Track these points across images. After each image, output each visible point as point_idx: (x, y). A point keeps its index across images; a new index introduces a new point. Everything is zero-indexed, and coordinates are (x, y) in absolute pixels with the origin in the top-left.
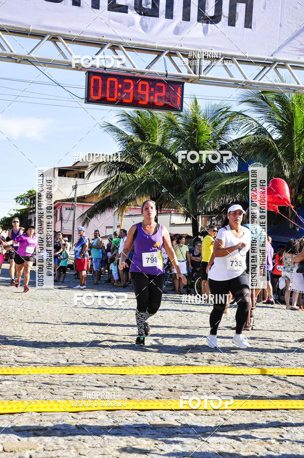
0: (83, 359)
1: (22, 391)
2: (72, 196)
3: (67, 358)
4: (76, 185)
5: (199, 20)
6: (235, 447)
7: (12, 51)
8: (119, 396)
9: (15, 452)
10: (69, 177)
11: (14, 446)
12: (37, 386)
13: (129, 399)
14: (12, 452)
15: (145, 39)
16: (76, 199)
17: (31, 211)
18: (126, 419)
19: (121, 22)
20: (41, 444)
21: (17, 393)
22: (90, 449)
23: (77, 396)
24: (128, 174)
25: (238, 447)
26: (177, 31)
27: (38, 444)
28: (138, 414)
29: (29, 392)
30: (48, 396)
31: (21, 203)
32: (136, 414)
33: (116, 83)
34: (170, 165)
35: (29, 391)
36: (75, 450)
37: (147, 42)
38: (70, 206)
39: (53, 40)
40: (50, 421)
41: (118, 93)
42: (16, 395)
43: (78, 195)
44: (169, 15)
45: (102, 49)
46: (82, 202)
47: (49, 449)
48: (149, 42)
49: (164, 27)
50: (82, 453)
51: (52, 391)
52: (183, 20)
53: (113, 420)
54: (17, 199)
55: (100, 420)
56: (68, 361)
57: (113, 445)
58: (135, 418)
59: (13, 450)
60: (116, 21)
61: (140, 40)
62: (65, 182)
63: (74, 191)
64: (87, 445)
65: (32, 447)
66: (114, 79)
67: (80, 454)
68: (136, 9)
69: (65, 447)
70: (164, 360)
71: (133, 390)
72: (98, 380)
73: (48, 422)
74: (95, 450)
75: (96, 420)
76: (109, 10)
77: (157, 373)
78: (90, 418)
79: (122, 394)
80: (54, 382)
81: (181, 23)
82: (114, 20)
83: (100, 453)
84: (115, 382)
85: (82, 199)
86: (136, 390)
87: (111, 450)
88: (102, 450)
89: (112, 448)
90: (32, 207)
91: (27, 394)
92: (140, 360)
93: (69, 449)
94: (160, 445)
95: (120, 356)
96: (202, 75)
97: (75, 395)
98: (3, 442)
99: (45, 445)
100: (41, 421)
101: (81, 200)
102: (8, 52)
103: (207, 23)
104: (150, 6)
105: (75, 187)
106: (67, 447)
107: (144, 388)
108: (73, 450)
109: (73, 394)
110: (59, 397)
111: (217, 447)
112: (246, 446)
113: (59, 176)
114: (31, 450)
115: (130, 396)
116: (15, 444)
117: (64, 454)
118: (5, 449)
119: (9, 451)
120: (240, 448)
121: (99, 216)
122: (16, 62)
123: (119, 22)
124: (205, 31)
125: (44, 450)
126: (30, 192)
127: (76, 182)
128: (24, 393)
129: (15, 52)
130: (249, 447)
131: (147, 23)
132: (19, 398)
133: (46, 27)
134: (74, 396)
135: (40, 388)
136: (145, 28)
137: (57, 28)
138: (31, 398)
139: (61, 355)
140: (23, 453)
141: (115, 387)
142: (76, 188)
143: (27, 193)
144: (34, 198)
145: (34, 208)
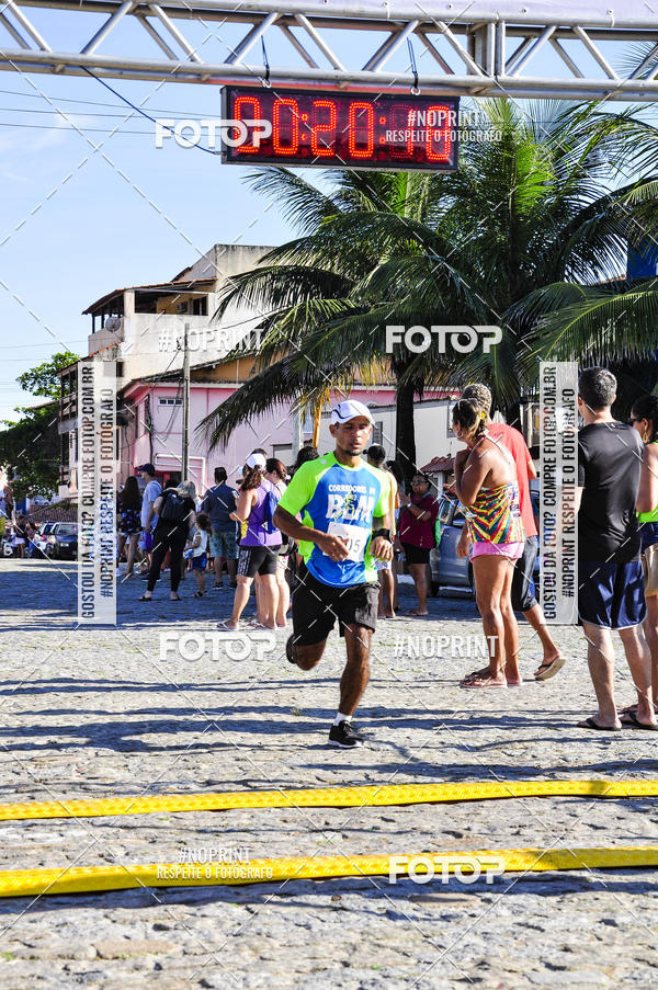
0: (245, 777)
1: (114, 849)
2: (177, 366)
4: (187, 335)
6: (602, 937)
7: (43, 49)
9: (124, 959)
10: (164, 312)
11: (120, 949)
12: (147, 840)
13: (360, 854)
14: (117, 958)
16: (188, 374)
20: (177, 943)
21: (104, 852)
22: (284, 951)
24: (328, 301)
25: (608, 936)
27: (171, 943)
29: (130, 850)
31: (36, 388)
33: (295, 111)
35: (131, 848)
36: (251, 952)
37: (366, 3)
38: (173, 394)
39: (138, 12)
41: (300, 135)
42: (102, 856)
43: (194, 361)
45: (257, 27)
46: (204, 381)
47: (194, 951)
48: (371, 4)
50: (267, 956)
54: (24, 379)
57: (332, 939)
59: (120, 955)
63: (182, 352)
64: (276, 944)
65: (159, 948)
66: (290, 102)
67: (262, 958)
69: (230, 947)
74: (294, 950)
79: (346, 849)
83: (306, 955)
84: (327, 823)
85: (205, 373)
86: (376, 836)
87: (328, 949)
88: (310, 949)
89: (331, 946)
90: (66, 400)
91: (127, 854)
93: (238, 950)
94: (435, 938)
96: (503, 76)
98: (94, 941)
99: (184, 945)
101: (201, 375)
102: (35, 51)
106: (233, 947)
107: (395, 831)
108: (247, 953)
111: (561, 938)
112: (627, 935)
114: (157, 953)
116: (122, 944)
117: (231, 960)
118: (102, 953)
119: (110, 957)
120: (614, 938)
122: (54, 72)
125: (185, 953)
126: (59, 358)
127: (187, 327)
128: (120, 852)
129: (52, 51)
130: (633, 937)
132: (110, 861)
138: (137, 861)
139: (192, 773)
140: (140, 960)
141: (326, 833)
143: (51, 361)
144: (73, 375)
145: (73, 402)
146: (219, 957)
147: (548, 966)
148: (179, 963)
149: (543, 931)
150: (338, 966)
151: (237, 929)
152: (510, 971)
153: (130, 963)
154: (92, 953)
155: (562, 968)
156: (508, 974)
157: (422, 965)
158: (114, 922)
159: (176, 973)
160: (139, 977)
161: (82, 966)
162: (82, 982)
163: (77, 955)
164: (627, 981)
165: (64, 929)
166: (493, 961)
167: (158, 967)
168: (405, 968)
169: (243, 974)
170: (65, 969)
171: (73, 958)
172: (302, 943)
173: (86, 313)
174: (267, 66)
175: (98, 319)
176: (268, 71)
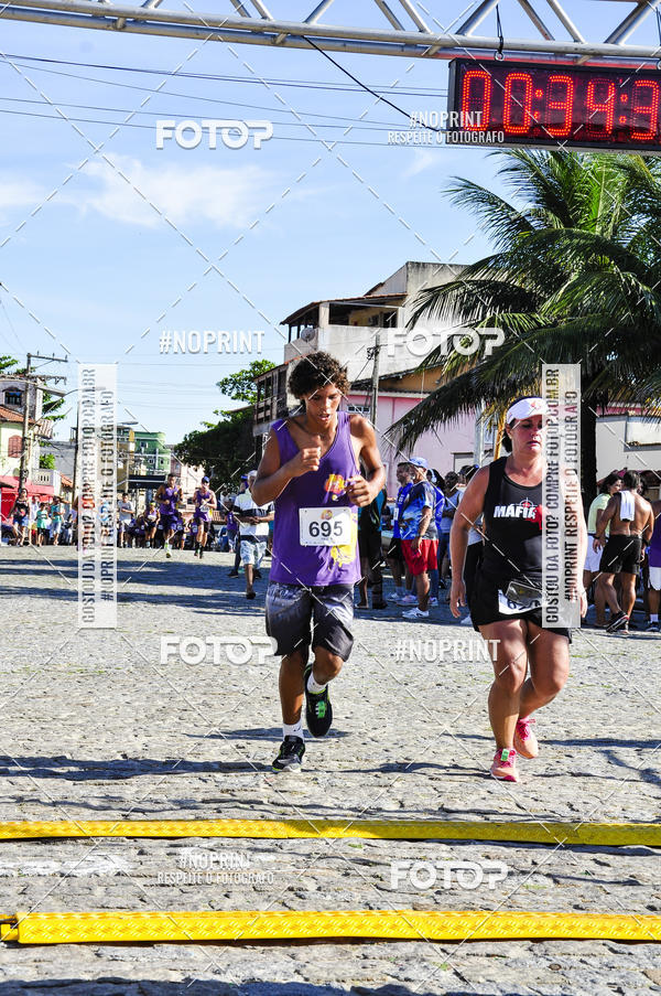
0: (441, 800)
1: (305, 881)
2: (366, 375)
3: (400, 798)
4: (377, 346)
7: (264, 17)
8: (549, 899)
10: (356, 324)
12: (338, 869)
13: (576, 907)
16: (376, 383)
17: (261, 415)
18: (581, 961)
21: (293, 884)
23: (443, 897)
24: (516, 316)
28: (611, 950)
29: (322, 884)
30: (372, 895)
31: (234, 393)
32: (606, 948)
33: (529, 86)
34: (631, 287)
35: (323, 881)
38: (362, 402)
40: (388, 959)
41: (533, 113)
42: (291, 889)
43: (382, 372)
46: (391, 390)
51: (377, 881)
53: (548, 963)
54: (224, 384)
55: (515, 961)
56: (402, 806)
58: (605, 961)
62: (347, 337)
63: (372, 361)
66: (524, 77)
70: (650, 807)
71: (584, 884)
72: (488, 857)
73: (384, 961)
75: (503, 960)
78: (488, 956)
79: (558, 895)
80: (378, 859)
84: (534, 863)
85: (392, 383)
86: (591, 884)
90: (262, 405)
91: (319, 889)
92: (588, 807)
95: (533, 795)
97: (439, 893)
100: (365, 957)
101: (388, 385)
102: (256, 18)
105: (375, 352)
107: (611, 880)
109: (431, 892)
110: (399, 898)
113: (331, 322)
115: (579, 901)
121: (440, 427)
122: (274, 44)
126: (256, 365)
127: (377, 340)
128: (311, 886)
129: (273, 19)
132: (300, 897)
134: (437, 897)
135: (347, 875)
138: (329, 897)
139: (382, 790)
141: (536, 876)
142: (377, 353)
143: (249, 368)
144: (269, 382)
145: (268, 407)
173: (283, 323)
174: (501, 38)
175: (295, 329)
176: (502, 44)
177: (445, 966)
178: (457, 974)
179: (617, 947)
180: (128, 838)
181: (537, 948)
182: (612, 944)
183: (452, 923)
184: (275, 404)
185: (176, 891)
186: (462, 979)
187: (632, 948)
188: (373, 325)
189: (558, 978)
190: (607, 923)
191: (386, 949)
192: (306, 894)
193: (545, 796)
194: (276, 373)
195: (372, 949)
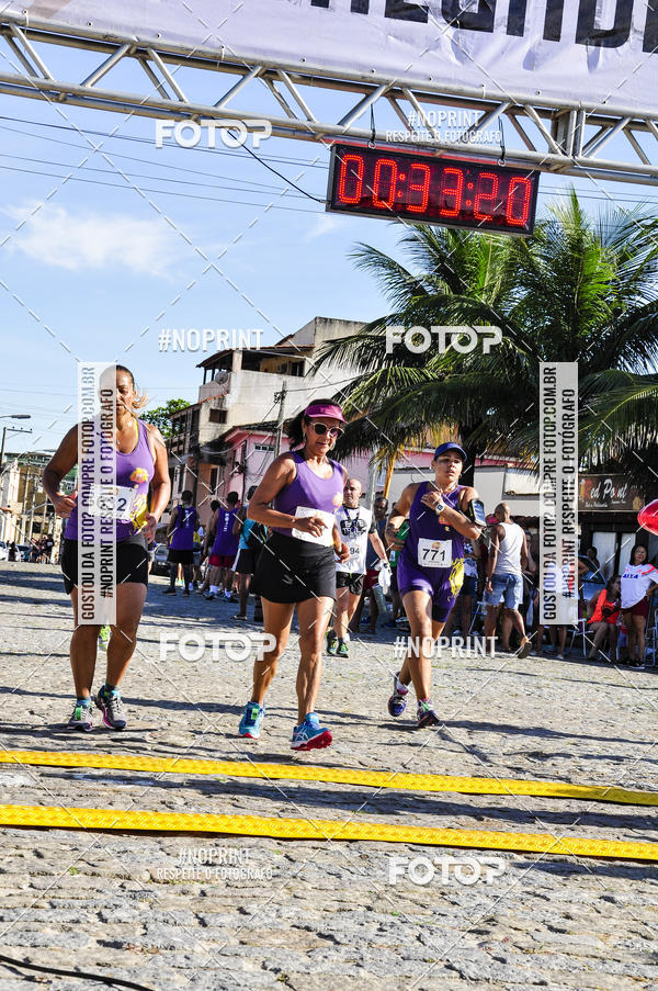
2: (272, 417)
4: (284, 392)
5: (579, 40)
6: (601, 910)
7: (181, 100)
9: (174, 884)
10: (266, 371)
12: (204, 795)
14: (167, 883)
15: (461, 77)
16: (281, 425)
17: (174, 449)
18: (385, 854)
19: (411, 41)
21: (167, 800)
22: (315, 892)
23: (286, 814)
24: (408, 369)
25: (607, 911)
26: (531, 62)
28: (410, 849)
29: (189, 801)
30: (228, 809)
32: (407, 848)
33: (395, 170)
34: (509, 350)
36: (286, 890)
37: (464, 83)
38: (267, 442)
39: (266, 76)
40: (235, 847)
41: (397, 192)
42: (163, 803)
43: (287, 415)
44: (516, 26)
45: (368, 97)
47: (235, 884)
48: (469, 85)
49: (503, 53)
50: (300, 895)
51: (235, 803)
52: (545, 38)
53: (359, 854)
55: (334, 852)
57: (359, 888)
58: (404, 855)
60: (401, 40)
61: (449, 80)
62: (257, 382)
63: (278, 405)
64: (309, 886)
66: (390, 163)
67: (295, 897)
68: (445, 13)
69: (268, 885)
74: (324, 893)
75: (325, 851)
76: (387, 15)
77: (451, 789)
78: (313, 849)
80: (238, 790)
81: (540, 44)
82: (396, 37)
83: (334, 898)
87: (354, 895)
88: (338, 894)
89: (357, 893)
90: (176, 440)
91: (186, 804)
92: (418, 766)
93: (274, 887)
94: (450, 896)
95: (375, 757)
96: (580, 157)
97: (283, 811)
98: (148, 868)
100: (218, 846)
102: (174, 100)
103: (598, 45)
104: (475, 8)
105: (281, 397)
106: (271, 885)
108: (282, 891)
109: (277, 811)
110: (251, 813)
111: (564, 907)
112: (623, 911)
113: (243, 368)
114: (203, 883)
117: (267, 894)
118: (155, 877)
120: (612, 912)
123: (407, 41)
124: (592, 62)
125: (228, 885)
126: (173, 403)
127: (284, 385)
128: (181, 801)
129: (188, 102)
130: (629, 913)
131: (468, 44)
132: (170, 807)
133: (255, 50)
134: (281, 814)
135: (211, 797)
136: (461, 54)
137: (277, 53)
138: (193, 809)
140: (187, 886)
142: (283, 398)
143: (165, 406)
144: (183, 419)
145: (181, 442)
146: (257, 892)
147: (551, 928)
148: (222, 893)
149: (548, 900)
150: (362, 909)
151: (276, 872)
152: (516, 929)
153: (179, 888)
154: (146, 877)
155: (562, 931)
156: (513, 931)
157: (437, 917)
158: (168, 854)
159: (218, 900)
160: (186, 899)
161: (136, 886)
162: (135, 898)
163: (133, 876)
164: (621, 947)
165: (124, 856)
166: (500, 919)
167: (203, 894)
168: (421, 917)
169: (277, 906)
170: (121, 886)
171: (129, 879)
172: (332, 888)
173: (199, 366)
174: (374, 130)
175: (209, 372)
176: (374, 135)
177: (279, 853)
178: (287, 857)
179: (414, 847)
180: (32, 765)
181: (352, 845)
182: (411, 846)
183: (287, 826)
184: (188, 440)
185: (70, 799)
186: (291, 860)
187: (426, 849)
188: (281, 373)
189: (365, 863)
190: (410, 832)
191: (234, 841)
192: (175, 806)
193: (384, 758)
194: (190, 411)
195: (224, 841)
